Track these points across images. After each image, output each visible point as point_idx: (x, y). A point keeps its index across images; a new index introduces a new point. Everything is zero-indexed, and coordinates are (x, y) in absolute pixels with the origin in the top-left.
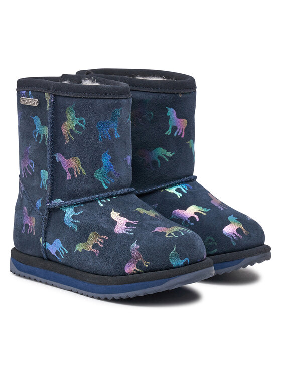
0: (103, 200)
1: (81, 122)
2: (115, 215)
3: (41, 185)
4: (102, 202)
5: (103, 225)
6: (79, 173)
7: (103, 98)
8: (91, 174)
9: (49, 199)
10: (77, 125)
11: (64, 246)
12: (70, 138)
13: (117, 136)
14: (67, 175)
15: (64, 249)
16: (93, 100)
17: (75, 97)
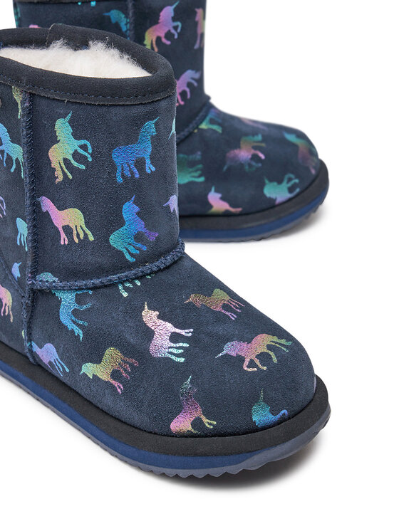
0: (128, 285)
1: (84, 147)
2: (150, 317)
3: (18, 240)
4: (126, 289)
5: (128, 337)
6: (82, 236)
7: (123, 105)
8: (103, 239)
9: (31, 273)
10: (76, 151)
11: (61, 359)
12: (64, 174)
13: (150, 168)
14: (60, 236)
15: (63, 364)
16: (104, 109)
17: (72, 102)
